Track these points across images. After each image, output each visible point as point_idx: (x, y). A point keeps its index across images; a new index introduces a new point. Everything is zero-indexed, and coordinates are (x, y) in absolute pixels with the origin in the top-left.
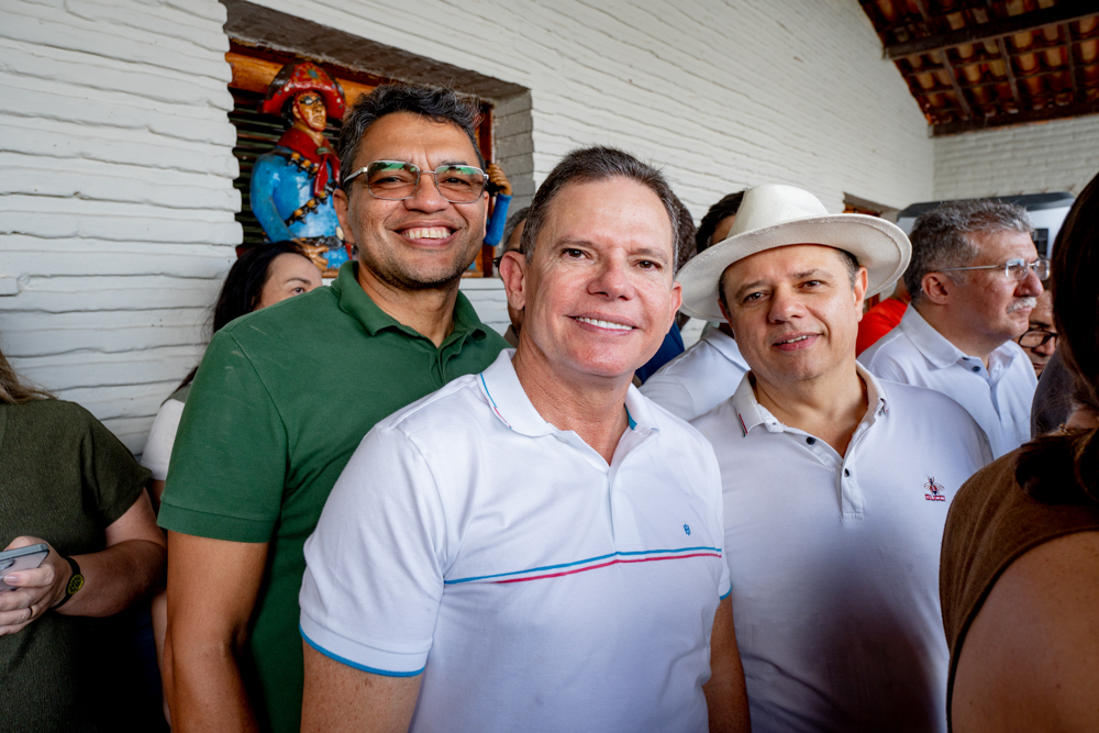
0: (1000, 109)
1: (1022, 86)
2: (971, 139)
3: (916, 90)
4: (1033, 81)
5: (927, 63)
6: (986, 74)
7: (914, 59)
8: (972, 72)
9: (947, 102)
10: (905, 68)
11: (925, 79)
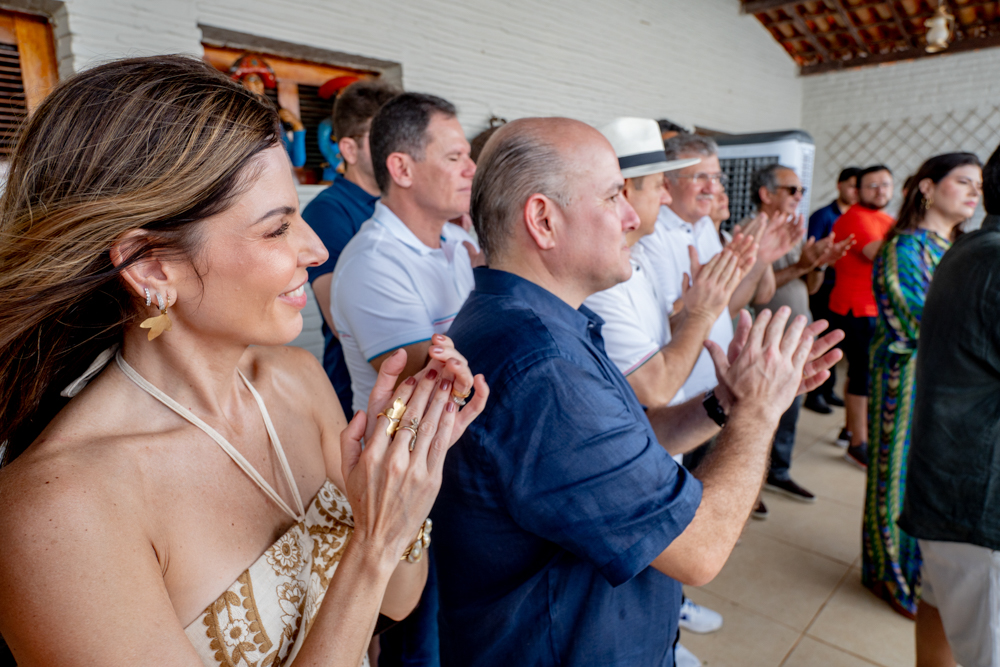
0: (855, 54)
1: (866, 35)
2: (833, 78)
3: (779, 37)
4: (873, 30)
5: (783, 17)
6: (833, 26)
7: (771, 13)
8: (821, 23)
9: (808, 48)
10: (766, 20)
11: (784, 28)
